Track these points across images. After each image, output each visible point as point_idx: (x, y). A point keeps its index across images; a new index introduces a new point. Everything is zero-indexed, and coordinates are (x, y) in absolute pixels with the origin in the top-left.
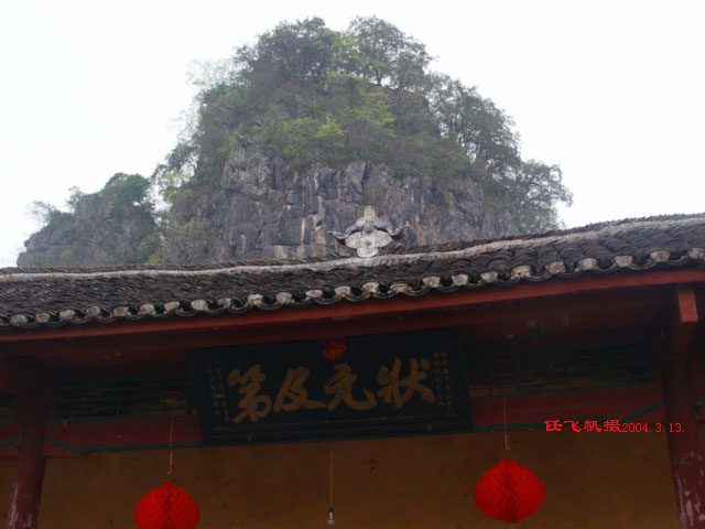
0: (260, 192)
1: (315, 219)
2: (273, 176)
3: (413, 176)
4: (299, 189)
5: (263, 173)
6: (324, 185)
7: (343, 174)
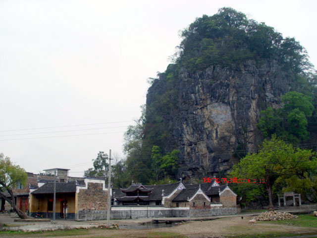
0: (186, 80)
1: (200, 86)
2: (189, 74)
3: (227, 66)
4: (195, 78)
5: (186, 74)
6: (200, 76)
7: (205, 72)
